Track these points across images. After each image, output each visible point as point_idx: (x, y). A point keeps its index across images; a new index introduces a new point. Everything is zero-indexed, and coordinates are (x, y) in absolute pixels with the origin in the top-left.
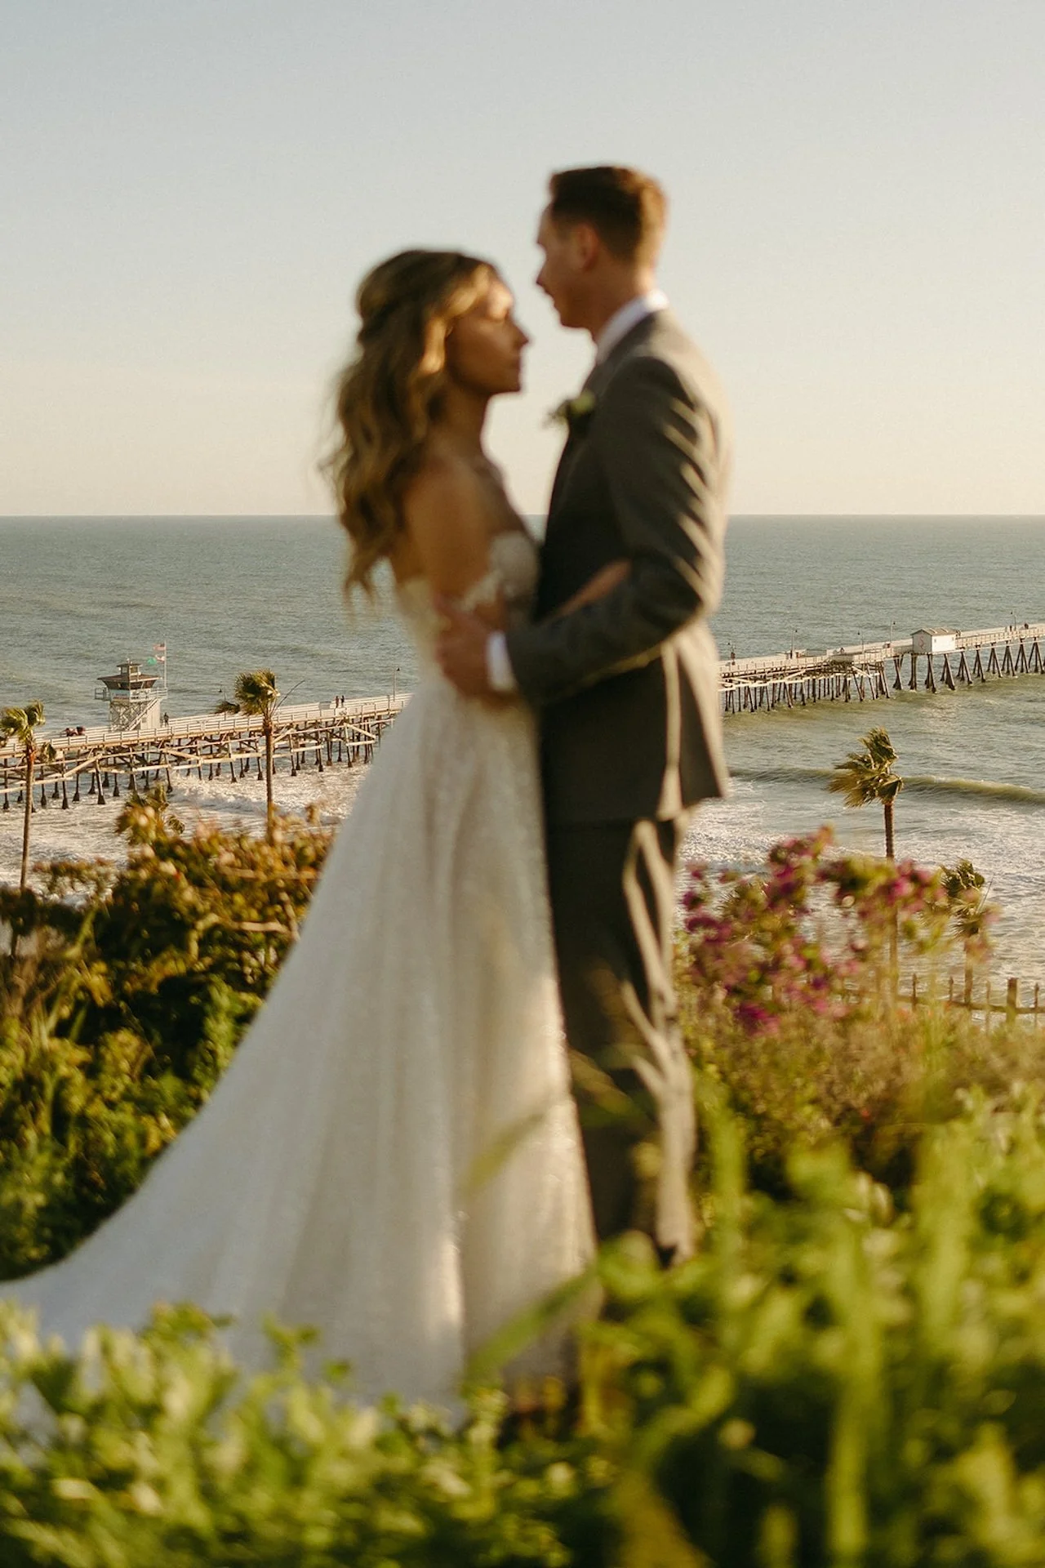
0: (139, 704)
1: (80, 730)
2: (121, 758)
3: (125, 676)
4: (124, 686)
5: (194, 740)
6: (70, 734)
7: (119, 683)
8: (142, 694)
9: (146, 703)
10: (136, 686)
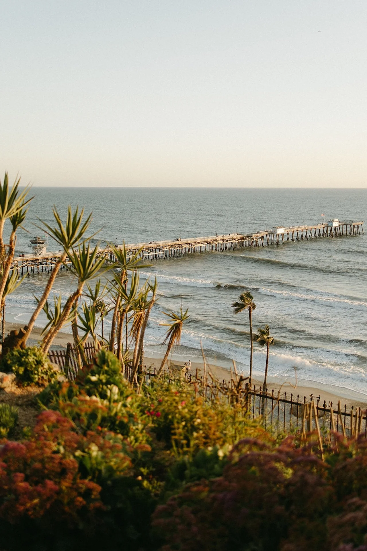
0: (41, 248)
1: (23, 255)
2: (35, 263)
3: (36, 240)
4: (36, 243)
5: (55, 258)
6: (20, 256)
7: (34, 242)
8: (41, 246)
9: (42, 248)
10: (39, 243)
